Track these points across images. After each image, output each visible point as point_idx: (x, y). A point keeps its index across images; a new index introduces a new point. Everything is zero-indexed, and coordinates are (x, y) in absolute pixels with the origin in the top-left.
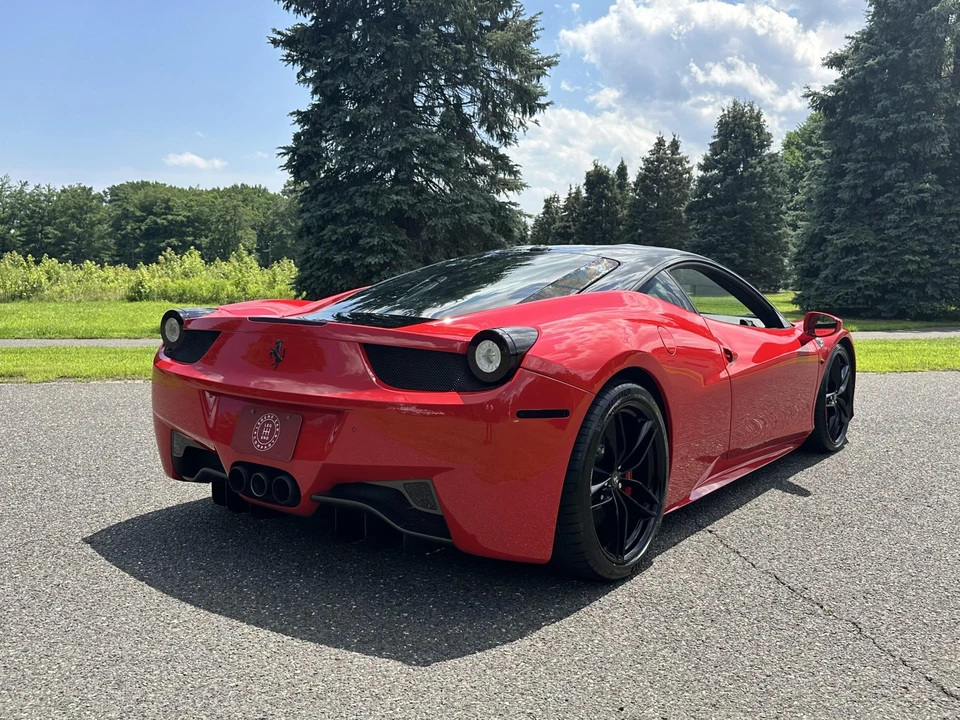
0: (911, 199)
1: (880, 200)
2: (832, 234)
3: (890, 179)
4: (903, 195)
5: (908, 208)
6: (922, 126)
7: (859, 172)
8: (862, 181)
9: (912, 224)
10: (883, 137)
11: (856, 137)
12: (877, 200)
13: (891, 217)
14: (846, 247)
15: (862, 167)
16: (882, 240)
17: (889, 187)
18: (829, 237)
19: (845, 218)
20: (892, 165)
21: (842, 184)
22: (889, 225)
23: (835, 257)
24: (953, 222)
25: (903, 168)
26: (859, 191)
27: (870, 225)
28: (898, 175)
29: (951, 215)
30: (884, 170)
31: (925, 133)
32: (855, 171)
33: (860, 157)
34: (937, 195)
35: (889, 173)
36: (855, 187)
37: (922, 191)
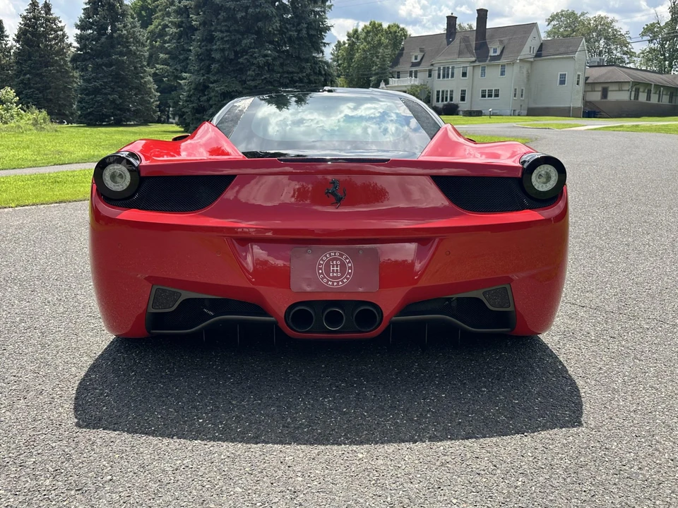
0: (261, 60)
1: (241, 60)
2: (212, 83)
3: (246, 46)
4: (255, 58)
5: (259, 67)
6: (264, 10)
7: (225, 39)
8: (228, 46)
9: (263, 78)
10: (239, 16)
11: (219, 14)
12: (239, 60)
13: (249, 73)
14: (224, 93)
15: (226, 36)
16: (245, 88)
17: (244, 52)
18: (211, 85)
19: (218, 72)
20: (245, 36)
21: (215, 47)
22: (249, 78)
23: (217, 99)
24: (286, 77)
25: (253, 39)
26: (226, 53)
27: (236, 77)
28: (251, 43)
29: (284, 72)
30: (241, 41)
31: (265, 15)
32: (222, 38)
33: (223, 28)
34: (274, 59)
35: (244, 41)
36: (223, 50)
37: (266, 56)
